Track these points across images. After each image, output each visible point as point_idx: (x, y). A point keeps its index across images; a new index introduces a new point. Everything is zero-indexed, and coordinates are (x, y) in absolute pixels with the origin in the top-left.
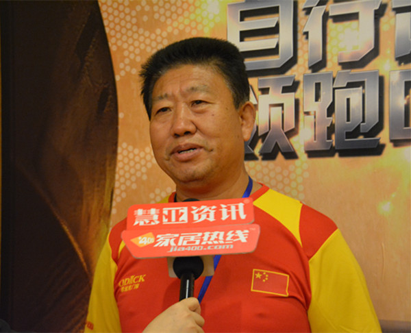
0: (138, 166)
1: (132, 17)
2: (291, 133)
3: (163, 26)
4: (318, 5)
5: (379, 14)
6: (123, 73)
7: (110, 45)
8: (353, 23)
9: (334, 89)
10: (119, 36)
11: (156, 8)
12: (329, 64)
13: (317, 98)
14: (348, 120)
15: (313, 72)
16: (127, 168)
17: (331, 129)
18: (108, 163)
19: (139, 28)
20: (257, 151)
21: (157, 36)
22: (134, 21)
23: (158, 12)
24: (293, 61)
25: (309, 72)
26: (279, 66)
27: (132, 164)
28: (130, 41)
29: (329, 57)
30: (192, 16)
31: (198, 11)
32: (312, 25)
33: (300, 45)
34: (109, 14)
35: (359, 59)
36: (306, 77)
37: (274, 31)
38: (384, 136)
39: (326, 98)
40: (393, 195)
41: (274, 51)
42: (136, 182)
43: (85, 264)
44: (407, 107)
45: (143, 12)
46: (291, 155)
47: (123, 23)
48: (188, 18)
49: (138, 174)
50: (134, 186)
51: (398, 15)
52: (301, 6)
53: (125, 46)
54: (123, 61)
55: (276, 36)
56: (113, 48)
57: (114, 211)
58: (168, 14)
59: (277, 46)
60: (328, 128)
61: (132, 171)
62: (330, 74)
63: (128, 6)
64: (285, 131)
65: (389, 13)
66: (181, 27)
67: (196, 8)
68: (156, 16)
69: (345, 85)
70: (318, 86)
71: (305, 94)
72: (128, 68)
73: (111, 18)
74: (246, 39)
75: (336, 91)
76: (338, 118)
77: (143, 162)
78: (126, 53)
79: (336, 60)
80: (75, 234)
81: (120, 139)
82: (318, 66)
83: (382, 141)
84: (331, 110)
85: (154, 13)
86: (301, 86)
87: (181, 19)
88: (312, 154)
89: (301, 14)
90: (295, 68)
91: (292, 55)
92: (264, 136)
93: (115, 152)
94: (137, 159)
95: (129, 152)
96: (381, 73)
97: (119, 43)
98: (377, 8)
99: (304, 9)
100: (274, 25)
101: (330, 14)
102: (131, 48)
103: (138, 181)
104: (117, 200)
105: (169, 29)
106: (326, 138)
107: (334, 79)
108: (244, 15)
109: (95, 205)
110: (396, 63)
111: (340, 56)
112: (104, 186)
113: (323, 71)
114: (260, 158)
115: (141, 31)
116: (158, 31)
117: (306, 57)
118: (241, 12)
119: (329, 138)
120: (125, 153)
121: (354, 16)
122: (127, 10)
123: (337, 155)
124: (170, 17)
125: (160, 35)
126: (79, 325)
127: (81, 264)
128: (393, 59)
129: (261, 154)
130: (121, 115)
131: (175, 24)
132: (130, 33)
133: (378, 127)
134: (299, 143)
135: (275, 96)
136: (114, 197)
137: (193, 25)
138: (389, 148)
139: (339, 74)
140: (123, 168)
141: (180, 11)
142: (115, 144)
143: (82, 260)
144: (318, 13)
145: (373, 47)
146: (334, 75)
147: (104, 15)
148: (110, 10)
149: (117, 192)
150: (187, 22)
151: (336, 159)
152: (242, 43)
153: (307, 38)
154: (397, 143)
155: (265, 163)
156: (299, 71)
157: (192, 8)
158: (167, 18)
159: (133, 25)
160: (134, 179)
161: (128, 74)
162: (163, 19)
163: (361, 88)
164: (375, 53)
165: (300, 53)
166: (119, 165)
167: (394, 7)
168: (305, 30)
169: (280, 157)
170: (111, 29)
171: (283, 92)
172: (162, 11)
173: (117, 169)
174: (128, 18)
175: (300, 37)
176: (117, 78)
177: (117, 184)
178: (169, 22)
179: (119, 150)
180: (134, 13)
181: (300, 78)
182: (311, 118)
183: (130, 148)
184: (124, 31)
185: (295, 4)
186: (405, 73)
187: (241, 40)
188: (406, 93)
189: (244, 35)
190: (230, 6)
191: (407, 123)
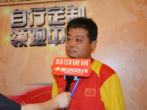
2: (26, 41)
4: (32, 12)
5: (45, 15)
8: (39, 17)
9: (36, 31)
12: (34, 26)
13: (32, 33)
14: (39, 38)
15: (31, 27)
17: (35, 40)
20: (18, 45)
24: (26, 25)
25: (30, 27)
26: (23, 26)
29: (34, 24)
32: (30, 16)
33: (28, 21)
35: (41, 25)
36: (29, 28)
37: (22, 18)
38: (46, 42)
39: (34, 33)
41: (22, 22)
44: (51, 36)
46: (26, 46)
51: (49, 16)
52: (28, 12)
59: (23, 21)
60: (34, 40)
62: (35, 28)
64: (25, 40)
65: (47, 15)
67: (3, 11)
69: (38, 30)
70: (32, 30)
71: (29, 32)
75: (36, 32)
76: (37, 38)
79: (36, 25)
82: (32, 26)
83: (46, 43)
84: (35, 36)
86: (28, 30)
88: (31, 46)
89: (28, 14)
90: (27, 26)
91: (26, 23)
92: (20, 42)
96: (46, 28)
99: (29, 13)
100: (22, 16)
101: (35, 14)
106: (34, 42)
107: (35, 29)
108: (15, 14)
110: (49, 26)
111: (37, 24)
113: (33, 27)
114: (19, 47)
117: (29, 24)
119: (35, 42)
121: (39, 15)
123: (36, 46)
129: (19, 46)
133: (45, 40)
134: (28, 43)
135: (22, 32)
137: (2, 15)
138: (48, 44)
139: (37, 28)
144: (32, 14)
145: (44, 22)
146: (36, 28)
151: (36, 47)
152: (14, 20)
153: (29, 19)
154: (49, 43)
155: (20, 48)
156: (28, 27)
163: (41, 31)
164: (44, 24)
165: (28, 23)
168: (29, 18)
169: (23, 46)
171: (24, 31)
175: (28, 19)
181: (28, 28)
182: (30, 38)
185: (27, 12)
186: (51, 28)
187: (14, 19)
188: (51, 32)
189: (15, 18)
190: (11, 11)
191: (51, 39)
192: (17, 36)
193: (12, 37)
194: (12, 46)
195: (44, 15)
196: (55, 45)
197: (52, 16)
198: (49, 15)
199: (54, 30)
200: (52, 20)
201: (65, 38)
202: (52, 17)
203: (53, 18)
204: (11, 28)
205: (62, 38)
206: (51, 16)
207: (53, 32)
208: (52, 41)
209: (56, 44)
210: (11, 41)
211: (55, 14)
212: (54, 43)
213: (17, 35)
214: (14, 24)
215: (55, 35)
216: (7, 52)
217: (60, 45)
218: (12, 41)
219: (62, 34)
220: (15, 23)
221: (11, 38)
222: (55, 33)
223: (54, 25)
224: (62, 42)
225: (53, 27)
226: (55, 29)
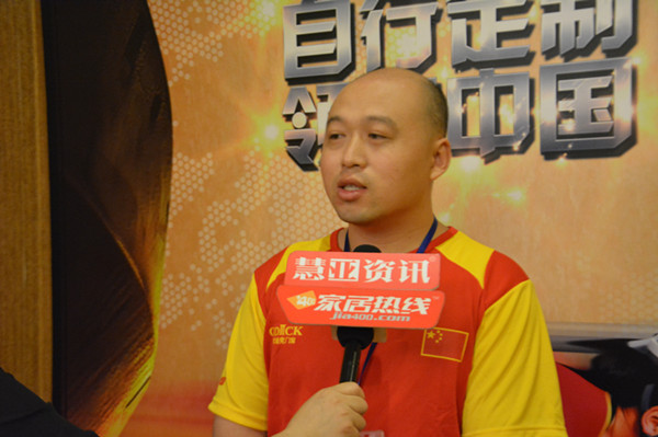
0: (194, 178)
1: (184, 19)
3: (217, 29)
4: (376, 9)
5: (435, 19)
6: (176, 79)
7: (161, 48)
8: (410, 29)
10: (170, 39)
11: (208, 10)
16: (183, 180)
18: (162, 174)
19: (191, 29)
21: (211, 39)
22: (186, 23)
23: (211, 14)
24: (351, 67)
26: (336, 73)
27: (188, 175)
28: (183, 44)
29: (387, 63)
30: (247, 19)
31: (253, 14)
33: (358, 50)
34: (159, 15)
35: (417, 66)
37: (332, 35)
40: (452, 206)
41: (332, 57)
42: (193, 194)
43: (141, 281)
44: (465, 117)
45: (194, 14)
47: (174, 25)
48: (243, 20)
49: (195, 186)
50: (191, 199)
51: (454, 21)
52: (358, 9)
53: (178, 50)
54: (175, 66)
55: (334, 40)
56: (165, 52)
57: (170, 225)
58: (222, 16)
59: (335, 51)
61: (189, 183)
63: (180, 7)
65: (445, 18)
66: (236, 30)
67: (250, 10)
68: (209, 18)
72: (181, 74)
73: (161, 20)
74: (303, 44)
77: (199, 173)
78: (178, 57)
80: (130, 249)
81: (175, 150)
85: (207, 14)
87: (235, 21)
89: (359, 18)
90: (353, 75)
91: (350, 61)
93: (169, 163)
94: (193, 170)
95: (185, 163)
96: (439, 81)
97: (171, 47)
98: (433, 13)
99: (362, 13)
100: (331, 29)
101: (388, 19)
102: (184, 52)
103: (195, 193)
104: (173, 213)
105: (224, 32)
108: (301, 18)
109: (150, 218)
110: (453, 71)
111: (398, 63)
112: (159, 198)
115: (194, 34)
116: (212, 34)
117: (365, 62)
118: (298, 16)
120: (181, 163)
121: (410, 22)
122: (178, 11)
124: (224, 19)
125: (214, 39)
126: (137, 344)
127: (137, 280)
128: (450, 65)
130: (175, 124)
131: (230, 27)
132: (182, 36)
136: (170, 209)
137: (248, 28)
140: (178, 180)
141: (234, 13)
142: (170, 154)
143: (138, 276)
144: (375, 17)
145: (430, 54)
147: (154, 17)
148: (160, 11)
149: (173, 205)
150: (241, 24)
152: (300, 48)
153: (365, 43)
154: (455, 152)
157: (246, 10)
158: (220, 20)
159: (185, 27)
160: (190, 191)
161: (181, 79)
162: (216, 21)
164: (432, 59)
165: (358, 59)
166: (175, 176)
167: (451, 12)
168: (363, 35)
170: (162, 32)
172: (215, 13)
173: (173, 181)
174: (180, 20)
175: (358, 42)
176: (170, 84)
177: (173, 197)
178: (223, 24)
179: (174, 160)
180: (185, 15)
183: (186, 159)
184: (175, 33)
185: (353, 7)
186: (462, 81)
187: (299, 44)
188: (464, 101)
189: (301, 39)
190: (286, 8)
191: (464, 132)
192: (312, 122)
193: (289, 125)
194: (292, 164)
195: (432, 17)
196: (483, 161)
197: (472, 22)
198: (454, 16)
199: (477, 90)
200: (469, 43)
201: (528, 126)
202: (469, 29)
203: (474, 29)
204: (286, 83)
205: (516, 128)
206: (462, 23)
207: (471, 99)
208: (469, 140)
209: (485, 157)
210: (286, 144)
211: (482, 15)
212: (477, 151)
213: (311, 116)
214: (299, 66)
215: (482, 114)
216: (269, 193)
217: (504, 158)
218: (290, 142)
219: (518, 106)
220: (302, 60)
221: (288, 130)
222: (480, 105)
223: (480, 65)
224: (516, 146)
225: (473, 73)
226: (481, 86)
